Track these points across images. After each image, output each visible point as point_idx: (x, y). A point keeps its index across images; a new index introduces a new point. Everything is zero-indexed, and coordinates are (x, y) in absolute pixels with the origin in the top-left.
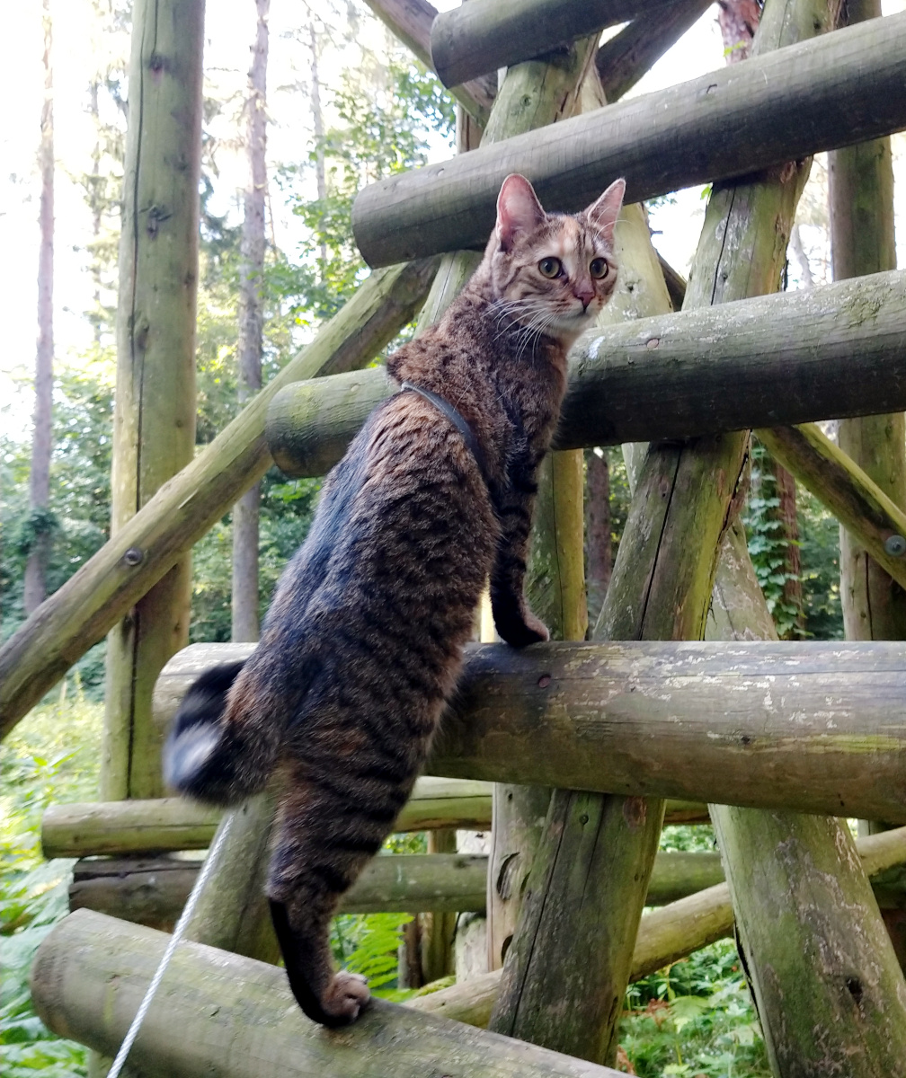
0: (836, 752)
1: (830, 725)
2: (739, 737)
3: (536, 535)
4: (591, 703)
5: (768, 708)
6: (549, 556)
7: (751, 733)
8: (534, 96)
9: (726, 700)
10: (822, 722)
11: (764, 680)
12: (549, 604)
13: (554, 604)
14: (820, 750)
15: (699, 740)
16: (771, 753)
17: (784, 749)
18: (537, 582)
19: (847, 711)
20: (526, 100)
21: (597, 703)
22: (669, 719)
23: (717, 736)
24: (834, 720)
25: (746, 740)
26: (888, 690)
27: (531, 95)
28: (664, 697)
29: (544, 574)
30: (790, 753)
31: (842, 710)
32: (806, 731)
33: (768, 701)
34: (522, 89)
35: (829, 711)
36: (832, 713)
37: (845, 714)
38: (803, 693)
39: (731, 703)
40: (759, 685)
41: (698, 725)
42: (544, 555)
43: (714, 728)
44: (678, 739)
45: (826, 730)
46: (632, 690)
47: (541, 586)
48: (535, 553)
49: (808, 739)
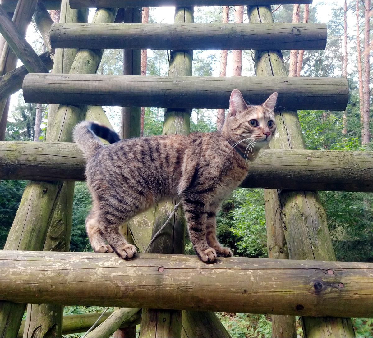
0: (276, 295)
1: (274, 286)
2: (243, 290)
3: (59, 205)
4: (183, 278)
5: (253, 281)
6: (63, 213)
7: (248, 289)
8: (91, 61)
9: (237, 277)
10: (272, 285)
11: (249, 271)
12: (62, 231)
13: (64, 231)
14: (270, 294)
15: (227, 291)
16: (254, 296)
17: (259, 294)
18: (58, 222)
19: (279, 282)
20: (88, 62)
21: (186, 278)
22: (216, 284)
23: (234, 290)
24: (276, 284)
25: (245, 291)
26: (291, 275)
27: (90, 61)
28: (213, 276)
29: (61, 220)
30: (260, 296)
31: (278, 281)
32: (266, 288)
33: (252, 278)
34: (87, 58)
35: (273, 282)
36: (275, 283)
37: (279, 283)
38: (263, 276)
39: (239, 279)
40: (248, 273)
41: (227, 286)
42: (61, 212)
43: (233, 287)
44: (219, 291)
45: (273, 288)
46: (200, 273)
47: (59, 224)
48: (58, 212)
49: (267, 291)
